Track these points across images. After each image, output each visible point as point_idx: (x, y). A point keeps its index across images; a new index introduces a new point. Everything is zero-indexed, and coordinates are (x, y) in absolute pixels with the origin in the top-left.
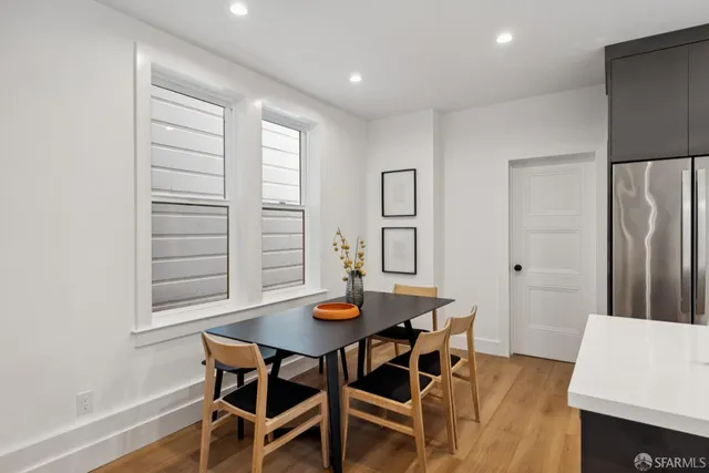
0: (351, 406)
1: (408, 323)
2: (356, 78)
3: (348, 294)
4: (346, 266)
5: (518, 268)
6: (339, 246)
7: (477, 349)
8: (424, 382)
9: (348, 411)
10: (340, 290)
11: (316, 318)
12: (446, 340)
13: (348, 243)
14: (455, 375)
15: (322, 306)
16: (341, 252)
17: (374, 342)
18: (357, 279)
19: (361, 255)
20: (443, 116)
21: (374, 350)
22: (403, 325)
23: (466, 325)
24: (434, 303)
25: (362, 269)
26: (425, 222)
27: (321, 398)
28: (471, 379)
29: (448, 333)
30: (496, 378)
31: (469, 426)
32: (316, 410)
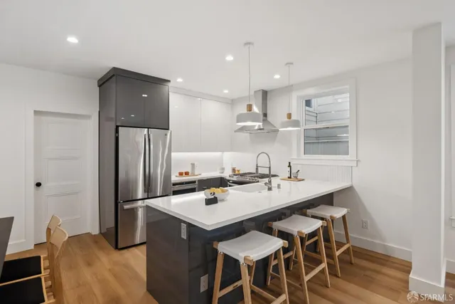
5: (39, 185)
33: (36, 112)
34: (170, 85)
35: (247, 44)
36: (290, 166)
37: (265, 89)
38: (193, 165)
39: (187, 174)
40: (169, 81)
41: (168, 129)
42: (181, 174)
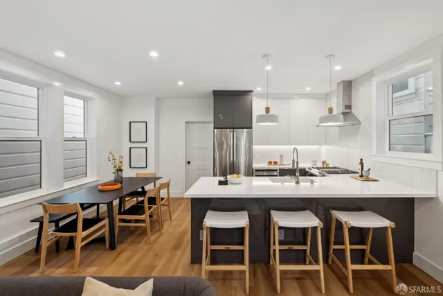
0: (119, 222)
1: (143, 188)
2: (118, 83)
3: (115, 179)
4: (115, 167)
5: (189, 162)
6: (111, 159)
7: (171, 196)
8: (150, 208)
9: (118, 224)
10: (112, 178)
11: (100, 191)
12: (159, 192)
13: (115, 157)
14: (162, 205)
15: (102, 185)
16: (112, 161)
17: (127, 199)
18: (120, 173)
19: (121, 162)
20: (159, 100)
21: (126, 203)
22: (140, 190)
23: (167, 185)
24: (154, 179)
25: (123, 168)
26: (151, 144)
27: (106, 222)
28: (168, 205)
29: (160, 188)
30: (179, 205)
31: (168, 222)
32: (104, 226)
33: (187, 123)
34: (252, 94)
35: (264, 56)
36: (362, 164)
37: (348, 78)
38: (281, 156)
39: (275, 163)
40: (252, 91)
41: (251, 128)
42: (270, 163)
